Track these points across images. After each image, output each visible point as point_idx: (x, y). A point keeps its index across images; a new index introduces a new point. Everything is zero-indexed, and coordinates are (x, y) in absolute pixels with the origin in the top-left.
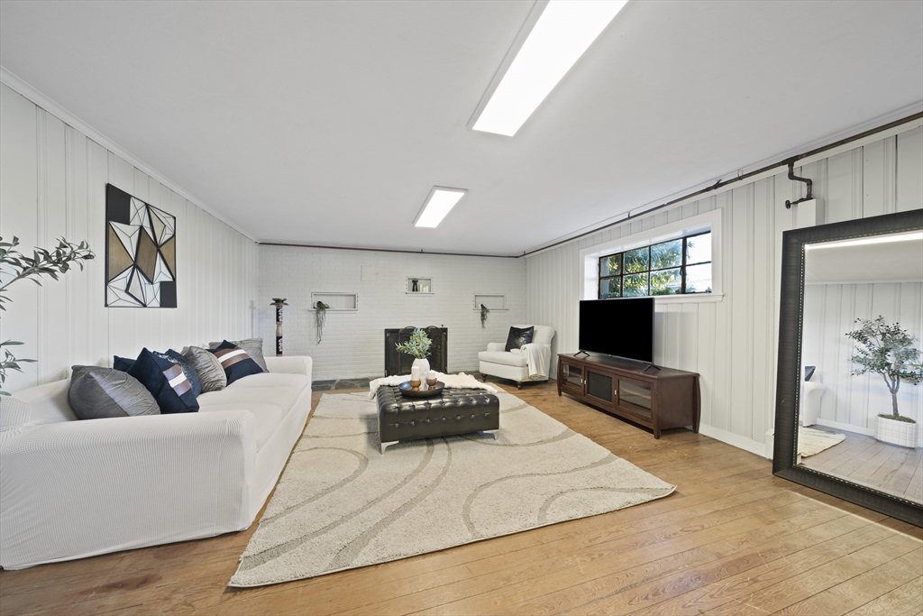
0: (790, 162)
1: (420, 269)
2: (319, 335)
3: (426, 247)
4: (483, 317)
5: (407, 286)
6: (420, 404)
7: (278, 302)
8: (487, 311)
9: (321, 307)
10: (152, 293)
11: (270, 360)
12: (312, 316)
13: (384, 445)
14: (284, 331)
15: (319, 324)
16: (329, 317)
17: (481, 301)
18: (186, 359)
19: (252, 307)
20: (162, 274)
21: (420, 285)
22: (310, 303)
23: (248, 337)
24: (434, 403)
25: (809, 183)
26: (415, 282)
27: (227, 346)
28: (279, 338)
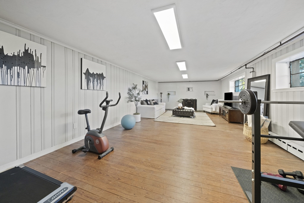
0: (246, 65)
1: (190, 85)
2: (168, 100)
3: (191, 80)
4: (207, 97)
5: (186, 89)
6: (179, 110)
7: (161, 93)
8: (208, 95)
9: (169, 94)
10: (146, 92)
11: (159, 103)
12: (167, 96)
13: (173, 116)
14: (162, 99)
15: (168, 97)
16: (170, 96)
17: (206, 93)
18: (149, 101)
19: (157, 94)
20: (147, 90)
21: (190, 89)
22: (167, 93)
23: (156, 99)
24: (182, 110)
25: (253, 68)
26: (189, 88)
27: (154, 100)
28: (161, 100)
